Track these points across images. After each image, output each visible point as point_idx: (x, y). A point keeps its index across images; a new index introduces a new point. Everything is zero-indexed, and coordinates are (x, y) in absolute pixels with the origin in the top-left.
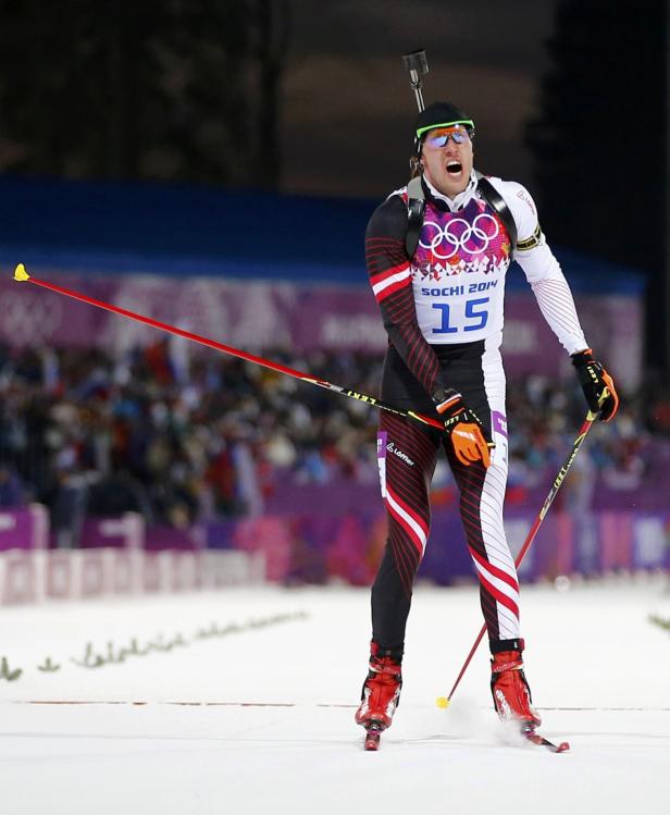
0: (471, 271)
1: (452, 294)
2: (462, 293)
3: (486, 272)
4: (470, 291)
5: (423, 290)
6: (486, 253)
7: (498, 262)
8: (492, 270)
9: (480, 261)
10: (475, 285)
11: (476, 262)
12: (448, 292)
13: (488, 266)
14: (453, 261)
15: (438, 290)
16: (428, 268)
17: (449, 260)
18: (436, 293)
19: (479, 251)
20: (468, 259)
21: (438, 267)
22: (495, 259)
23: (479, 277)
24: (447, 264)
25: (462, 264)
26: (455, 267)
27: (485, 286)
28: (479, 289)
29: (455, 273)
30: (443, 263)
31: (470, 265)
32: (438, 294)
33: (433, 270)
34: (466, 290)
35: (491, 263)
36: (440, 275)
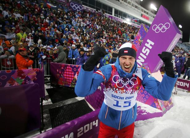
0: (126, 93)
1: (120, 99)
2: (123, 99)
3: (131, 94)
4: (126, 99)
5: (112, 95)
6: (132, 89)
7: (135, 91)
8: (133, 93)
9: (130, 91)
10: (127, 97)
11: (129, 91)
12: (119, 98)
13: (132, 92)
14: (122, 89)
15: (116, 96)
16: (114, 89)
17: (121, 89)
18: (115, 97)
19: (130, 88)
20: (127, 89)
21: (117, 89)
22: (134, 90)
23: (129, 95)
24: (120, 90)
25: (124, 90)
26: (122, 91)
27: (130, 98)
28: (128, 99)
29: (122, 93)
30: (119, 89)
31: (127, 91)
32: (116, 98)
33: (115, 90)
34: (124, 98)
35: (133, 91)
36: (117, 92)
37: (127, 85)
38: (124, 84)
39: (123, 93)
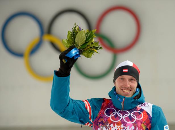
37: (126, 118)
38: (122, 117)
39: (120, 129)
